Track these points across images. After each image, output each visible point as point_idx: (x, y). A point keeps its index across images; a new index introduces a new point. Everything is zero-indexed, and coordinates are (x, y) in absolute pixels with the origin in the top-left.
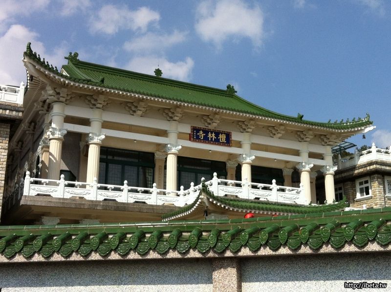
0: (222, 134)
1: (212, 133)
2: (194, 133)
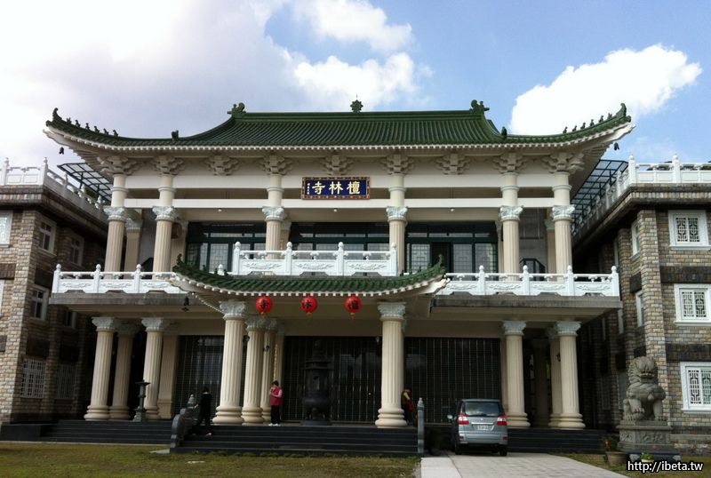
0: (353, 181)
1: (336, 182)
2: (306, 186)
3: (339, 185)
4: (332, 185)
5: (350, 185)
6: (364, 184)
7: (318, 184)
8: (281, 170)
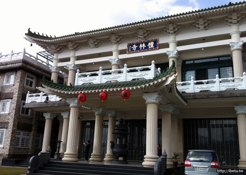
0: (150, 42)
1: (142, 44)
2: (129, 47)
3: (144, 45)
4: (141, 45)
5: (149, 44)
6: (155, 42)
7: (135, 45)
8: (118, 42)
